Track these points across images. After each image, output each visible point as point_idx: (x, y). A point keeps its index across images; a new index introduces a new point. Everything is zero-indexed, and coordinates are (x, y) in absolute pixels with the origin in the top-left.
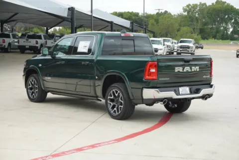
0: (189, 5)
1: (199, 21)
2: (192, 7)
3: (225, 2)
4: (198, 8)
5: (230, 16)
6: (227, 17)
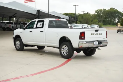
0: (98, 10)
1: (103, 17)
2: (99, 11)
3: (114, 9)
4: (102, 11)
5: (117, 15)
6: (115, 15)
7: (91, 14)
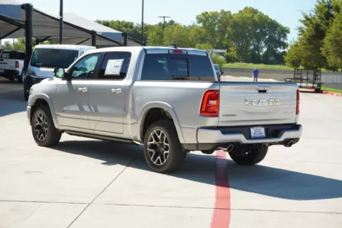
0: (207, 13)
2: (210, 16)
4: (219, 18)
5: (264, 30)
6: (259, 31)
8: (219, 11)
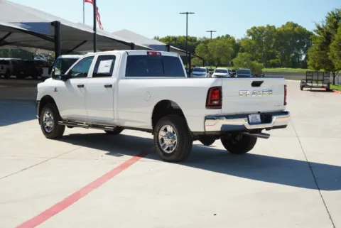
0: (255, 28)
2: (258, 30)
4: (265, 32)
5: (302, 40)
6: (298, 41)
7: (236, 39)
8: (265, 26)
